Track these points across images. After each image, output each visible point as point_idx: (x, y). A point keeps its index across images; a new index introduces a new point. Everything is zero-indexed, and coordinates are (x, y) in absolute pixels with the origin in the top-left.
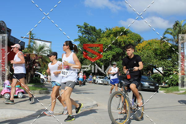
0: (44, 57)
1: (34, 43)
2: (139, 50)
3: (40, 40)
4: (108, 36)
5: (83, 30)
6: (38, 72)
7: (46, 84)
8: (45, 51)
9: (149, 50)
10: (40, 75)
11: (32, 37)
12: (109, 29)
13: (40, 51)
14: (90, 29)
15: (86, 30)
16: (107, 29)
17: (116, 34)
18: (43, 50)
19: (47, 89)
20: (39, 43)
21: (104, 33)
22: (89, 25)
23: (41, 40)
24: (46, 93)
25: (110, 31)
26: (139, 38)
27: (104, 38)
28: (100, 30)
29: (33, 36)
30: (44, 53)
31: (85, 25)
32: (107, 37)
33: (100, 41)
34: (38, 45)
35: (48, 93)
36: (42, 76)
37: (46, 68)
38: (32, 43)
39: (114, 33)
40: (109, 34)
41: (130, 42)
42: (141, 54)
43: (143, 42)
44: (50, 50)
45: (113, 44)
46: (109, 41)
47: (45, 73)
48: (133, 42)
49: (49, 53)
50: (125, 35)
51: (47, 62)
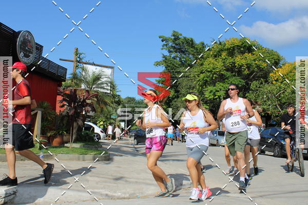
0: (100, 94)
1: (83, 69)
3: (94, 64)
4: (217, 55)
5: (170, 44)
6: (89, 121)
7: (104, 143)
8: (102, 83)
10: (94, 128)
11: (78, 59)
12: (218, 42)
13: (93, 85)
15: (177, 45)
17: (231, 52)
18: (100, 82)
19: (107, 153)
20: (92, 70)
22: (181, 35)
23: (95, 65)
24: (105, 160)
25: (220, 47)
26: (276, 57)
27: (211, 59)
28: (203, 44)
29: (81, 56)
30: (103, 88)
31: (174, 35)
32: (215, 56)
33: (202, 65)
34: (91, 74)
35: (108, 159)
36: (97, 130)
37: (104, 114)
38: (80, 70)
39: (228, 49)
40: (219, 52)
41: (258, 67)
42: (280, 87)
43: (283, 65)
44: (111, 83)
45: (227, 70)
46: (219, 65)
47: (102, 123)
48: (264, 65)
49: (109, 88)
50: (249, 52)
51: (106, 104)
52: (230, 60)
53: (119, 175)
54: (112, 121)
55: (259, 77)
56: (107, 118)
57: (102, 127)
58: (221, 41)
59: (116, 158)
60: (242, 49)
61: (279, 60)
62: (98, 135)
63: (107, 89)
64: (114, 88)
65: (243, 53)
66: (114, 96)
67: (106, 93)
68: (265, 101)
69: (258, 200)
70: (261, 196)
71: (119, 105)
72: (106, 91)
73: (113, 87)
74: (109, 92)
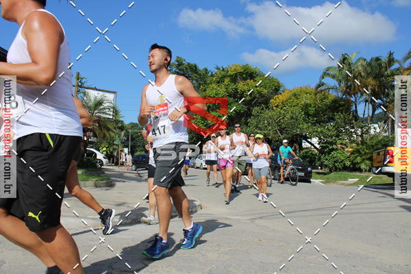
0: (102, 120)
1: (85, 94)
2: (277, 107)
3: (95, 89)
4: (220, 82)
5: (174, 70)
6: (91, 147)
7: (107, 170)
8: (104, 109)
9: (294, 106)
10: (96, 154)
11: (80, 84)
12: (221, 69)
13: (95, 110)
14: (187, 69)
15: (180, 70)
16: (218, 69)
17: (234, 79)
18: (102, 107)
19: (109, 179)
20: (94, 95)
21: (212, 76)
22: (185, 60)
23: (97, 90)
24: (107, 186)
25: (223, 73)
26: (276, 84)
27: (213, 85)
28: (206, 70)
29: (83, 81)
30: (103, 113)
31: (177, 61)
32: (218, 82)
33: (205, 90)
34: (92, 99)
35: (110, 185)
36: (100, 156)
37: (107, 140)
38: (82, 95)
39: (230, 76)
40: (222, 78)
41: (259, 93)
42: (280, 113)
43: (283, 91)
44: (114, 108)
45: (230, 96)
46: (222, 91)
47: (104, 149)
48: (265, 91)
49: (112, 113)
50: (251, 79)
51: (108, 130)
52: (233, 86)
53: (122, 201)
54: (115, 147)
55: (260, 103)
56: (110, 144)
57: (105, 153)
58: (224, 67)
59: (117, 184)
60: (244, 76)
61: (279, 87)
62: (101, 161)
63: (109, 115)
64: (116, 114)
65: (245, 79)
66: (117, 122)
67: (108, 118)
68: (266, 127)
69: (257, 222)
70: (261, 218)
71: (122, 130)
72: (108, 116)
73: (116, 112)
74: (111, 117)
